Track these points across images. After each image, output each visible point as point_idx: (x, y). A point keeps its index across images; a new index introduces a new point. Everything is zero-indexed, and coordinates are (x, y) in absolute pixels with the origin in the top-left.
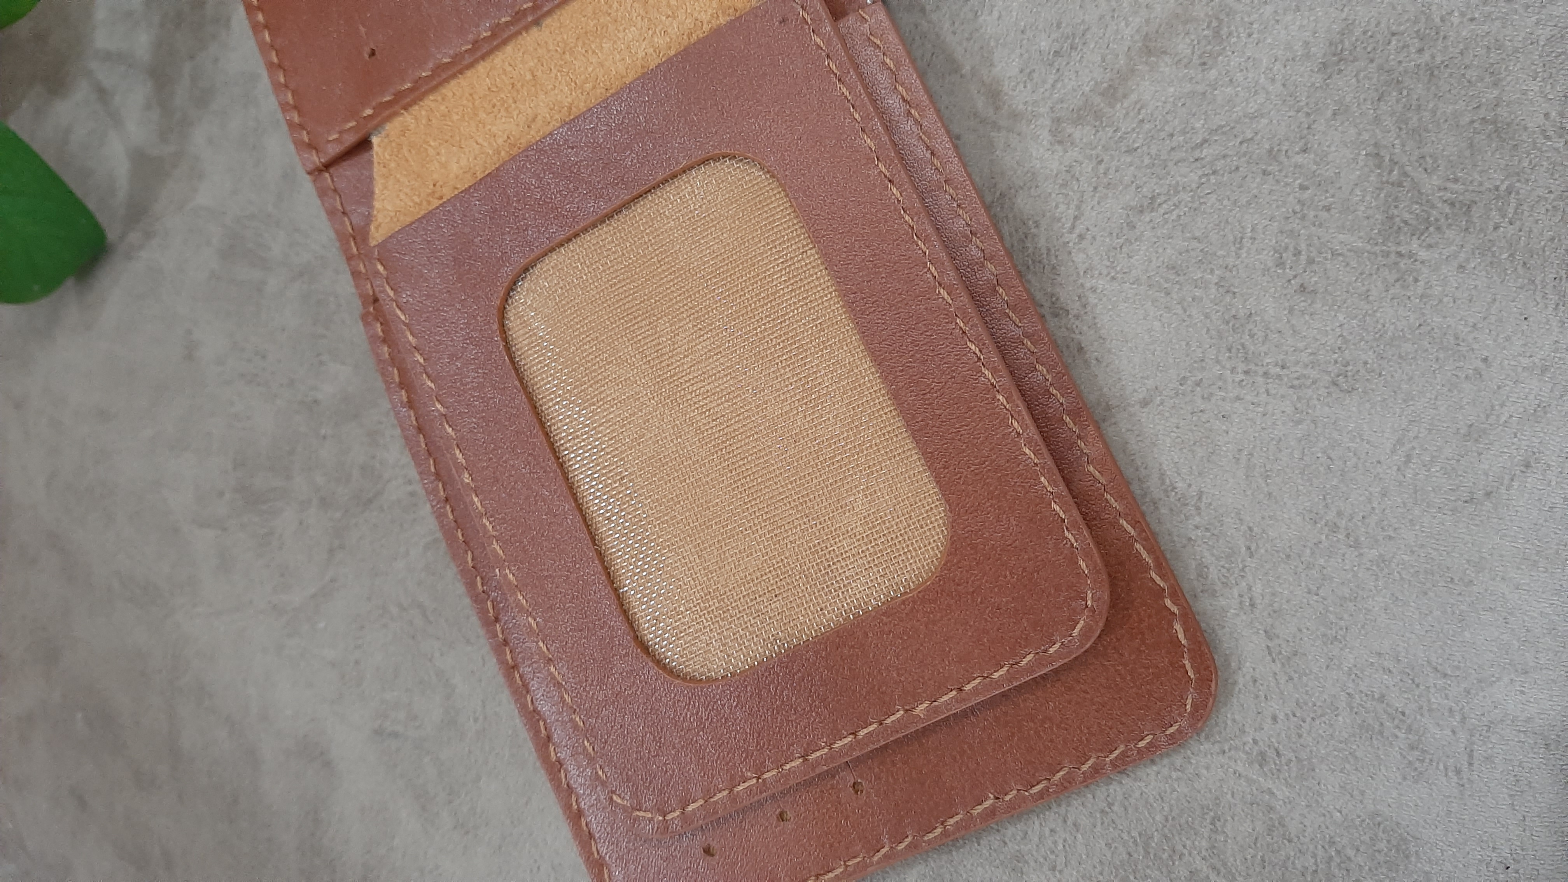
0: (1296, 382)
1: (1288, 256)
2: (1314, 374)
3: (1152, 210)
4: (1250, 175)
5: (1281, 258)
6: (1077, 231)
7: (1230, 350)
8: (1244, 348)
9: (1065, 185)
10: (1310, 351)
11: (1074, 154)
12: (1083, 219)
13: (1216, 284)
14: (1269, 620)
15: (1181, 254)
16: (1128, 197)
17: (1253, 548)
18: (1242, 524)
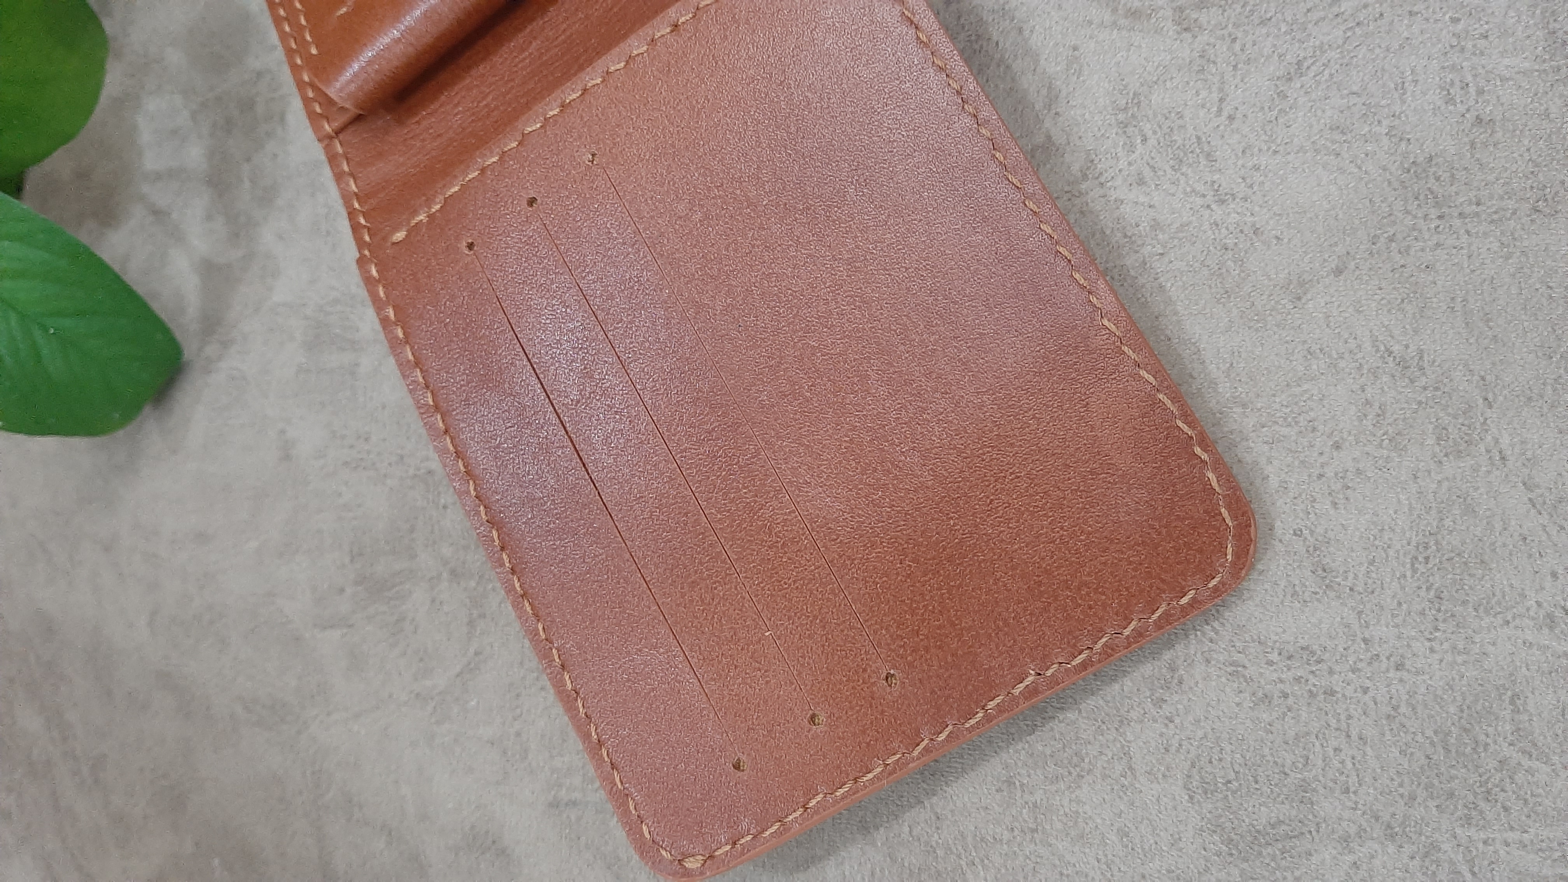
0: (1495, 217)
1: (1455, 91)
2: (1511, 204)
3: (1301, 76)
4: (1396, 19)
5: (1449, 94)
6: (1225, 114)
7: (1417, 198)
8: (1432, 193)
9: (1202, 71)
10: (1502, 181)
11: (1203, 38)
12: (1228, 99)
13: (1386, 134)
14: (1526, 471)
15: (1342, 112)
16: (1272, 69)
17: (1491, 399)
18: (1473, 375)
